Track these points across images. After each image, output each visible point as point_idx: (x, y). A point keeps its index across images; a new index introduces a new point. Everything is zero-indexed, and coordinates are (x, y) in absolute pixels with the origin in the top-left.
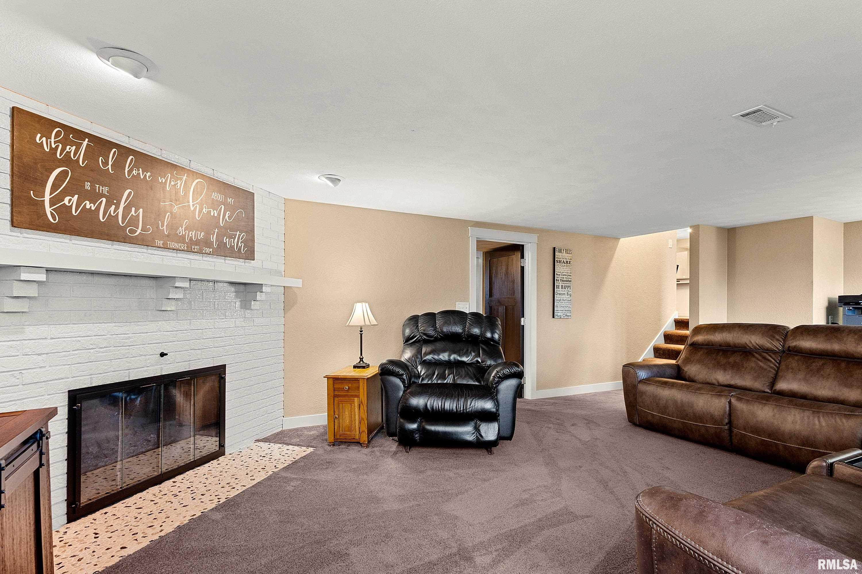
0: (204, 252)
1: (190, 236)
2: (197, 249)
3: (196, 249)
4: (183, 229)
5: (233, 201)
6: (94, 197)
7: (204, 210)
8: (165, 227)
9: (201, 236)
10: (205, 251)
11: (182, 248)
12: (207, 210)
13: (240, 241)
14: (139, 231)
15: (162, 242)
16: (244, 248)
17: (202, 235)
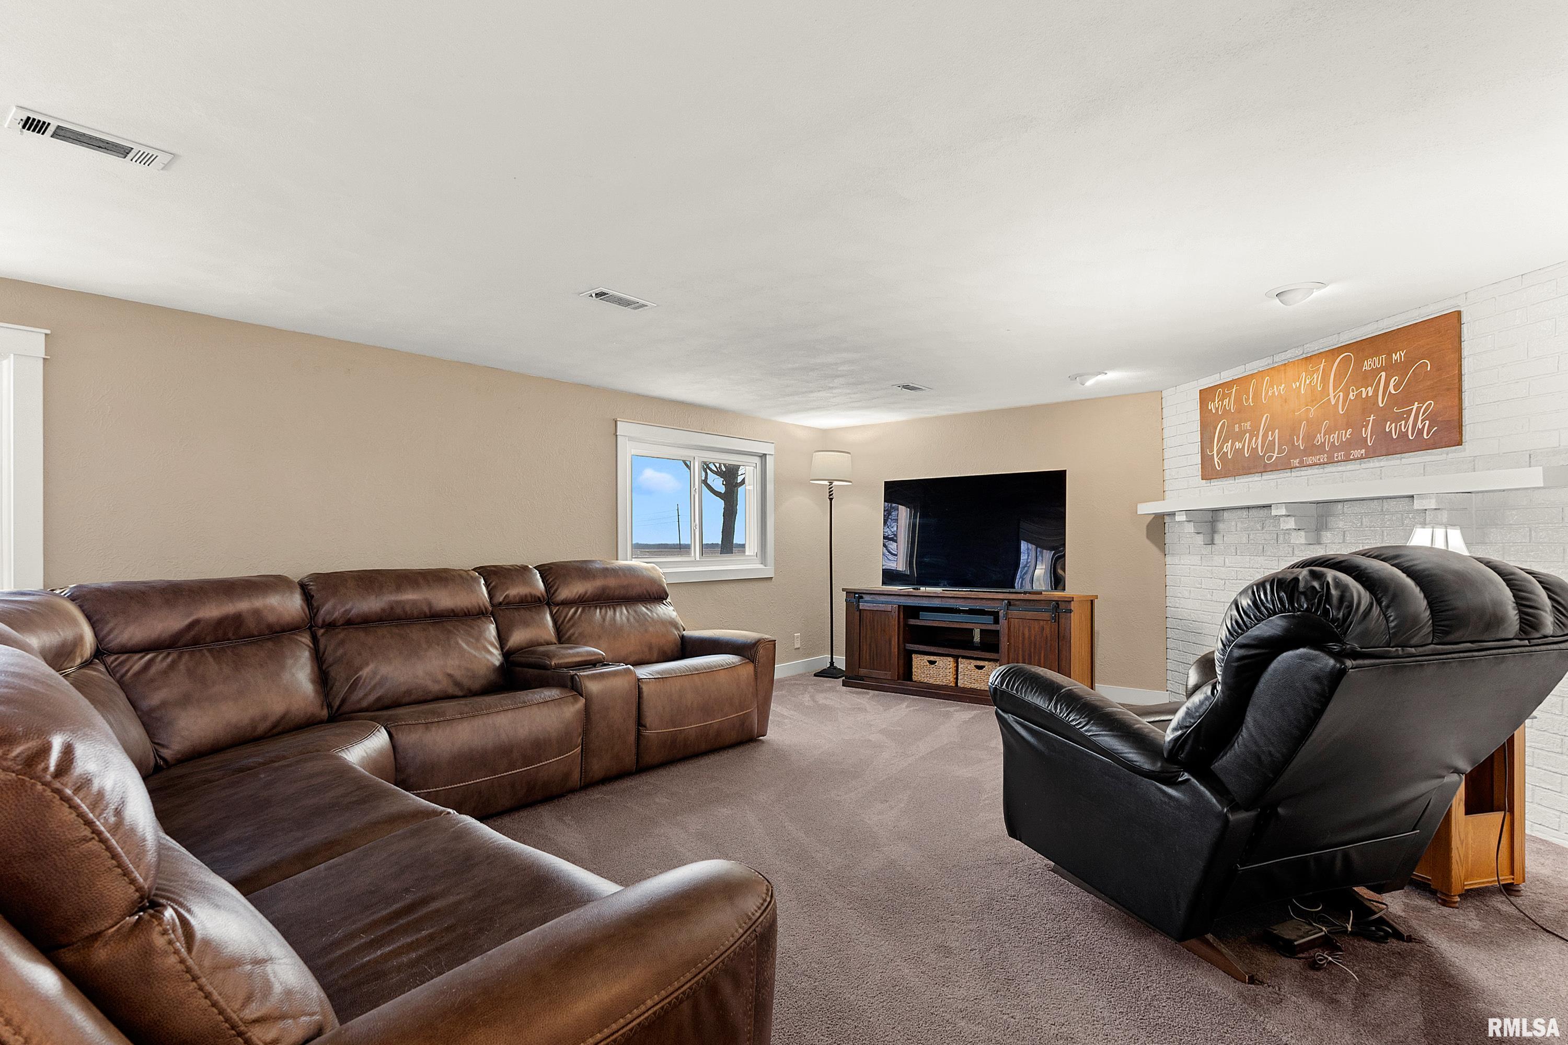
0: (1351, 457)
1: (1332, 440)
2: (1341, 456)
3: (1339, 457)
4: (1322, 435)
5: (1403, 355)
6: (1239, 437)
7: (1351, 394)
8: (1300, 441)
9: (1347, 436)
10: (1353, 456)
11: (1322, 461)
12: (1355, 393)
13: (1420, 419)
14: (1275, 455)
15: (1298, 460)
16: (1431, 428)
17: (1348, 434)
